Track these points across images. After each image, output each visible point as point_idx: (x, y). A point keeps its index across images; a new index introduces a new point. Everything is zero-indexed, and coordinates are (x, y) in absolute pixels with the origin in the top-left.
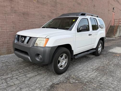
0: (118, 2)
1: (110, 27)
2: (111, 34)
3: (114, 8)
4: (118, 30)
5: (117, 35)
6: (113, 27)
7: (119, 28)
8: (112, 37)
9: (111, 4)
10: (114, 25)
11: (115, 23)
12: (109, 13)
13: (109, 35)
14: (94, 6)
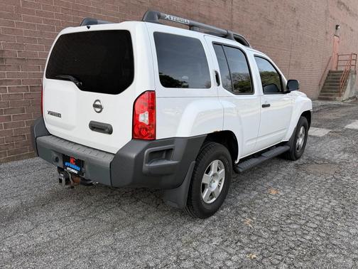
0: (348, 10)
1: (328, 75)
2: (332, 92)
3: (337, 26)
4: (349, 82)
5: (347, 93)
6: (334, 76)
7: (350, 77)
8: (335, 100)
9: (331, 17)
10: (337, 68)
11: (340, 63)
12: (327, 40)
13: (326, 95)
14: (298, 25)
